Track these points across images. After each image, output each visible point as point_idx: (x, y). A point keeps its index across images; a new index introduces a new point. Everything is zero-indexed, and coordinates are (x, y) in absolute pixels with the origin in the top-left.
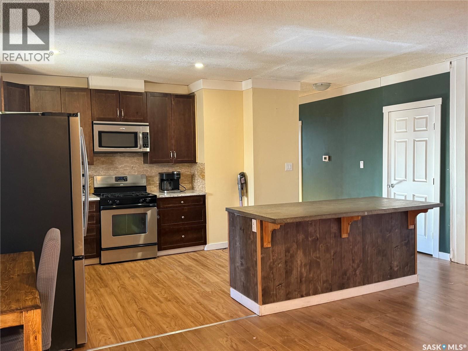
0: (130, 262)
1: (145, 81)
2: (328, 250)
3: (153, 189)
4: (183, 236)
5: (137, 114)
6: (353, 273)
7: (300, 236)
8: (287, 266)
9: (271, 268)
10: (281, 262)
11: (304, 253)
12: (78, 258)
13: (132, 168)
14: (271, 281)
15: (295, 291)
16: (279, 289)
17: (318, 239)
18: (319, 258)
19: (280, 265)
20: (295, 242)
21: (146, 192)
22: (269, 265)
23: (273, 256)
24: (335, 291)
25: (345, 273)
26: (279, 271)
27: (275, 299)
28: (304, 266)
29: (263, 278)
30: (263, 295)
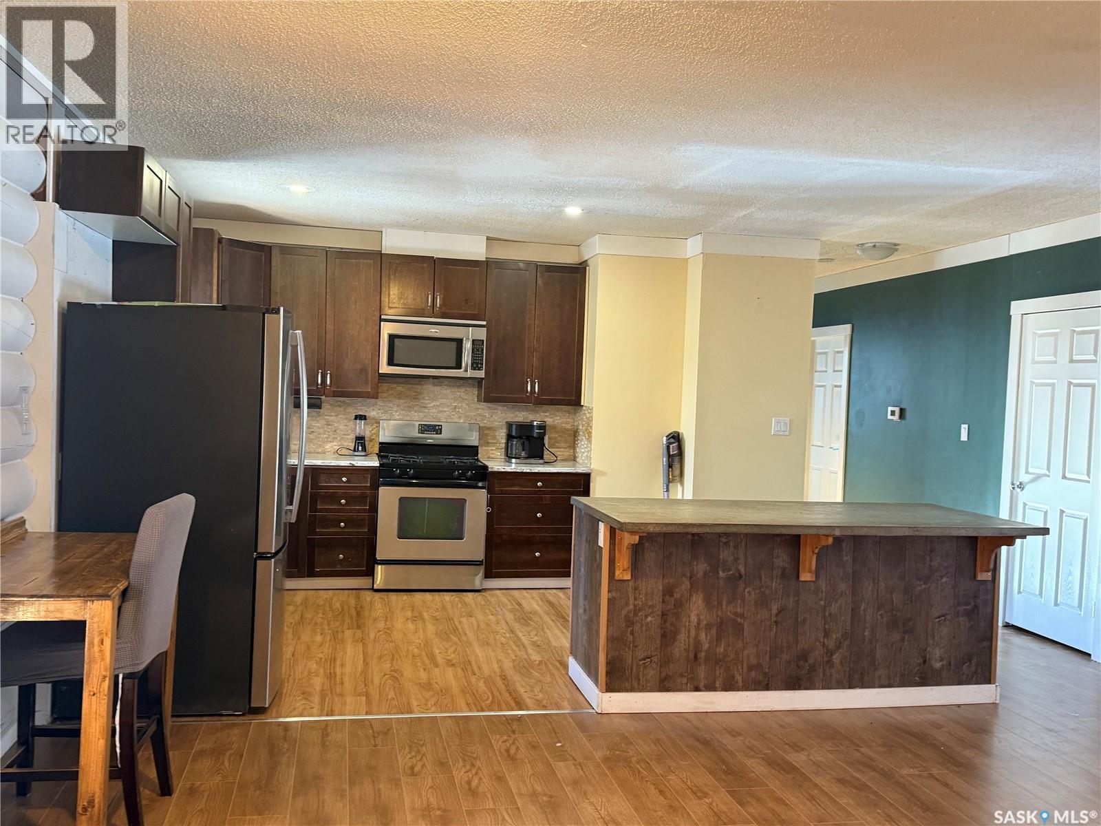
0: (427, 593)
1: (487, 237)
2: (763, 602)
3: (493, 454)
4: (536, 554)
5: (467, 303)
6: (825, 659)
7: (699, 566)
8: (665, 622)
9: (630, 623)
10: (652, 613)
11: (707, 600)
12: (263, 556)
13: (455, 409)
14: (629, 648)
15: (682, 676)
16: (645, 667)
17: (740, 576)
18: (742, 616)
19: (649, 619)
20: (686, 576)
21: (478, 460)
22: (625, 616)
23: (635, 599)
24: (776, 689)
25: (804, 656)
26: (646, 631)
27: (636, 686)
28: (706, 629)
29: (611, 640)
30: (607, 673)
